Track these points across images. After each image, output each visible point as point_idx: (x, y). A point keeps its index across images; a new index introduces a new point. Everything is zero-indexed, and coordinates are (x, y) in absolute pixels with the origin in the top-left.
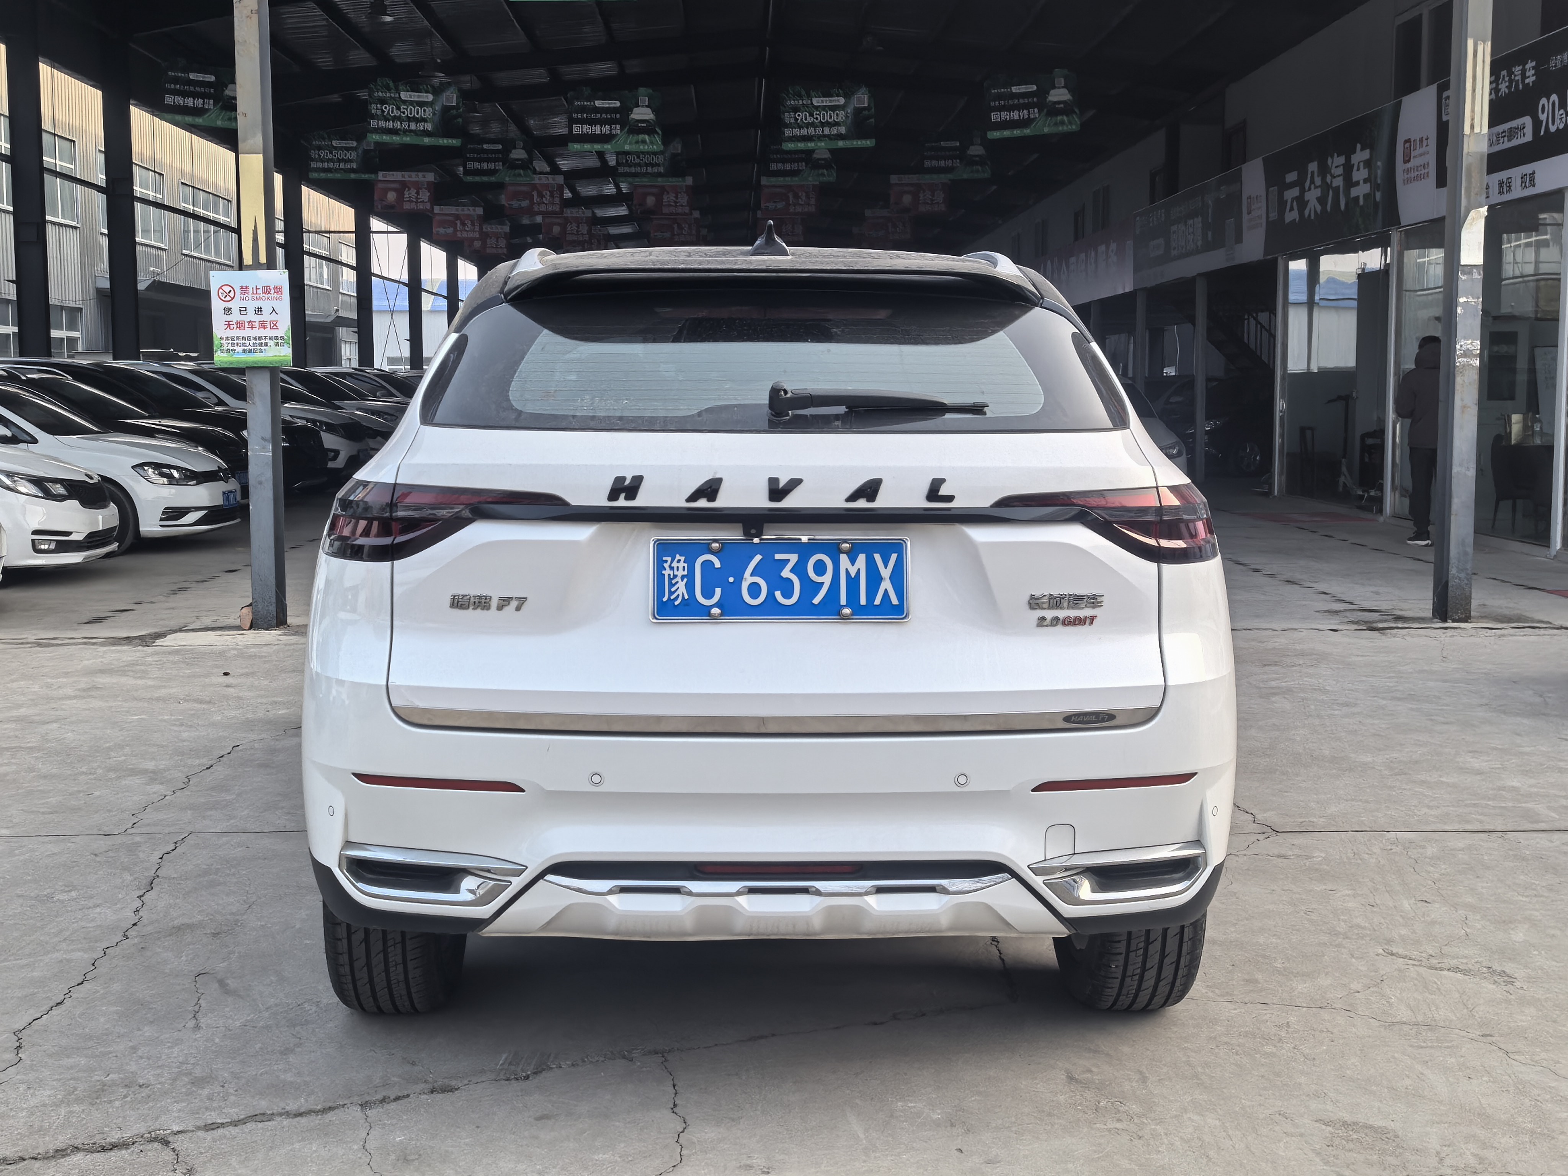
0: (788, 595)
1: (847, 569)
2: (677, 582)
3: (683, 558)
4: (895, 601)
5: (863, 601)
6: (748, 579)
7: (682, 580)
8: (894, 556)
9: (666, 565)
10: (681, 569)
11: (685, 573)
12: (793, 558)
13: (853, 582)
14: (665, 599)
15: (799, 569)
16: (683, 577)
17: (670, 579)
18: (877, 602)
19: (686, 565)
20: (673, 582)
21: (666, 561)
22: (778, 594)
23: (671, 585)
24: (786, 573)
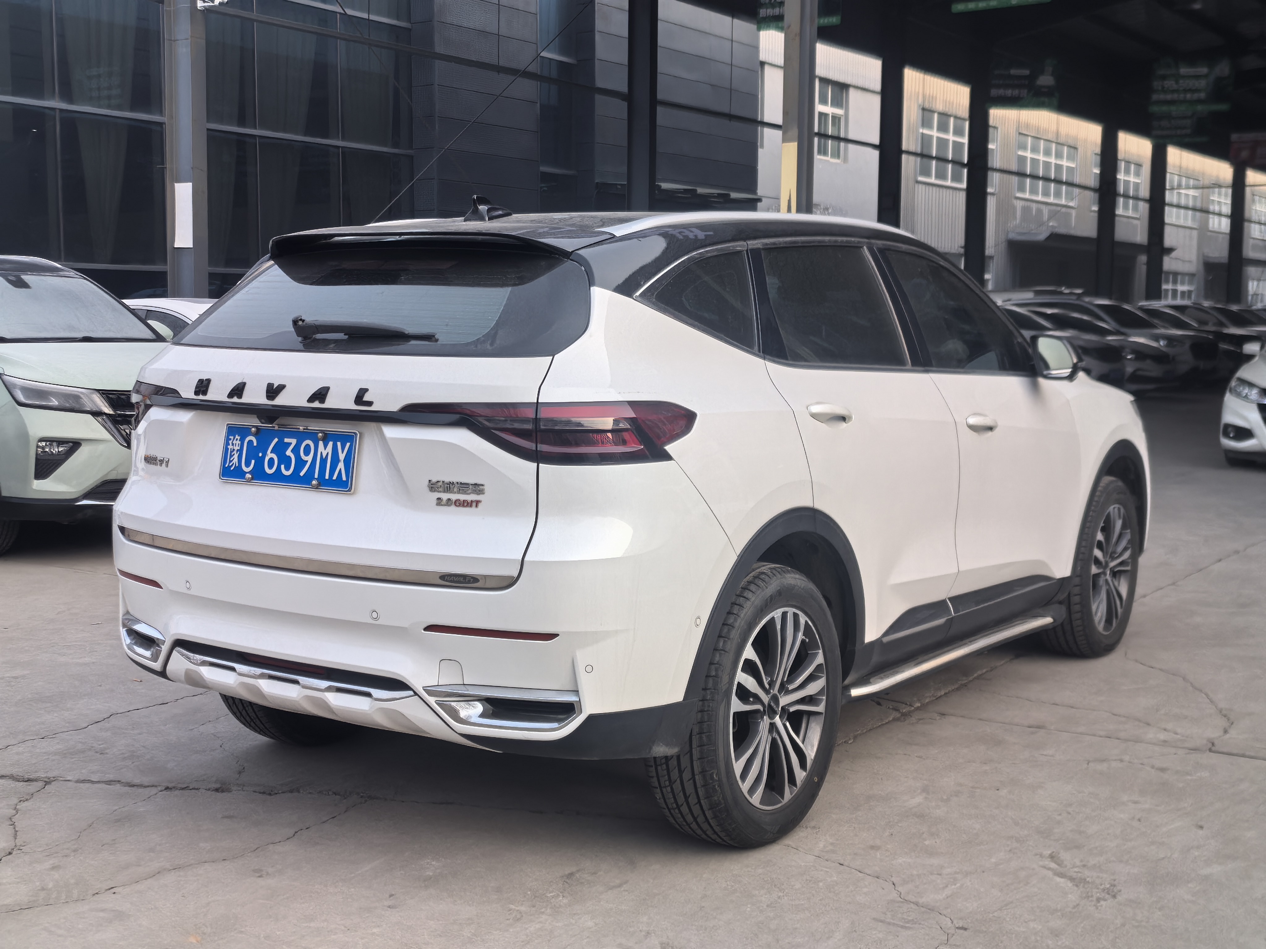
0: (287, 468)
1: (321, 452)
2: (234, 454)
3: (239, 438)
4: (344, 478)
5: (327, 477)
6: (270, 455)
7: (237, 453)
8: (348, 444)
9: (230, 442)
10: (237, 445)
11: (239, 448)
12: (294, 442)
13: (324, 461)
14: (226, 466)
15: (296, 451)
16: (238, 450)
17: (231, 452)
18: (335, 478)
19: (240, 442)
20: (232, 454)
21: (231, 439)
22: (283, 466)
23: (231, 456)
24: (289, 453)
